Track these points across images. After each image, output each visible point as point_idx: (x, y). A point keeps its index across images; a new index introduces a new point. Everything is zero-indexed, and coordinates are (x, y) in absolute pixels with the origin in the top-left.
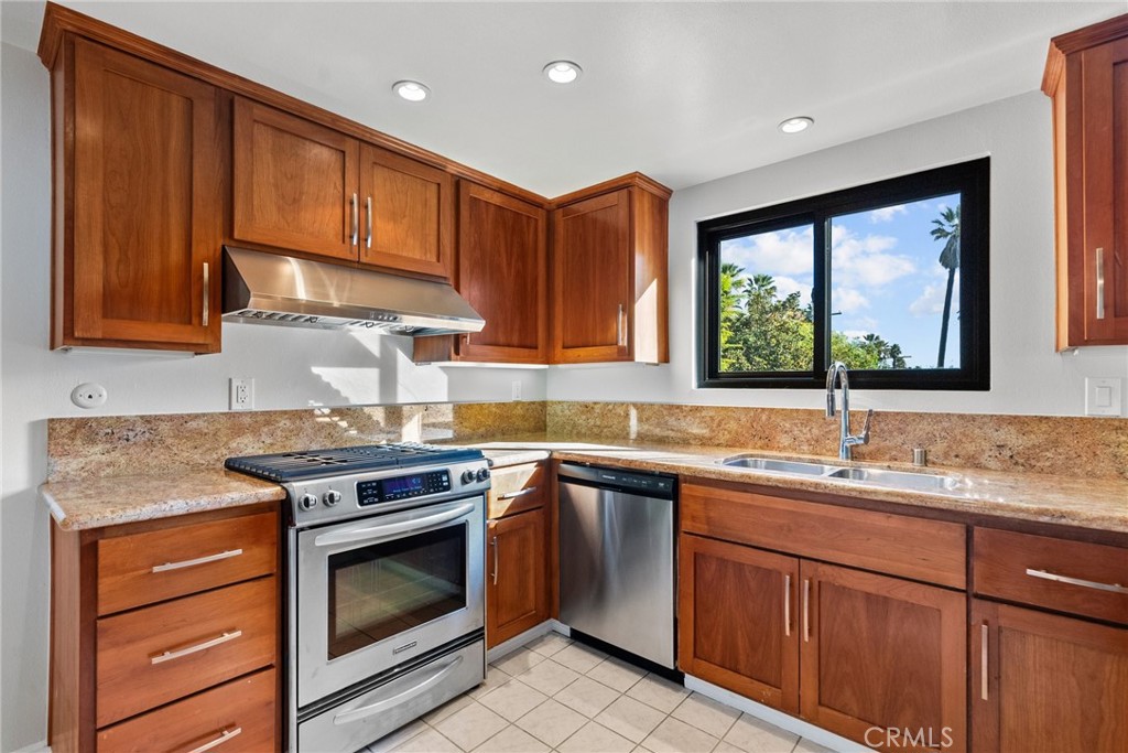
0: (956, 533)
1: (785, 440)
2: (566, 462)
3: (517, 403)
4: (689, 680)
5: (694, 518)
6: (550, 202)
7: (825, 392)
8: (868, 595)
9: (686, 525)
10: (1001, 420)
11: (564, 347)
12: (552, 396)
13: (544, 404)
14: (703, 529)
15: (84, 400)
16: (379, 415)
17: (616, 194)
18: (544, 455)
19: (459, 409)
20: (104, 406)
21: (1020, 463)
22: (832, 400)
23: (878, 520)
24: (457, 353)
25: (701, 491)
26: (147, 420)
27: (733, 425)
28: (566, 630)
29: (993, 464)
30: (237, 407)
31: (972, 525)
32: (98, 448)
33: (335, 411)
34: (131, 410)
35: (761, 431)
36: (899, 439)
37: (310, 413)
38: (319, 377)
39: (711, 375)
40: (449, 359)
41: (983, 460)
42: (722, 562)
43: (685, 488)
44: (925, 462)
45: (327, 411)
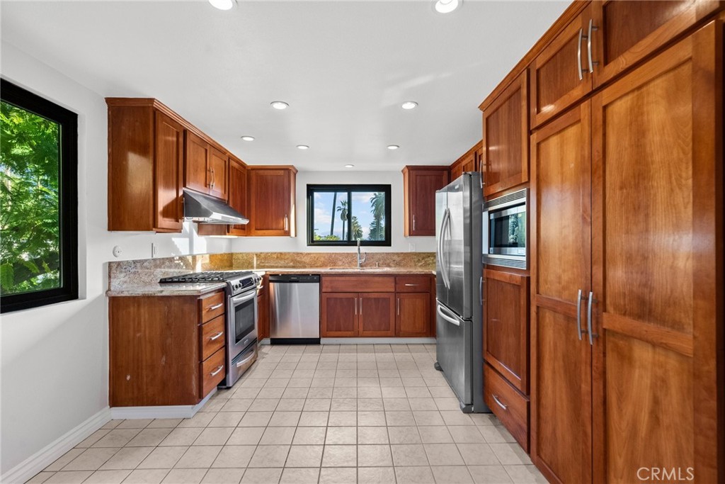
0: (392, 279)
1: (340, 263)
2: (271, 275)
3: (225, 254)
4: (323, 341)
5: (327, 287)
6: (248, 166)
7: (357, 247)
8: (375, 298)
9: (324, 290)
10: (394, 254)
11: (256, 229)
12: (234, 251)
13: (232, 254)
14: (330, 290)
15: (117, 254)
16: (190, 260)
17: (283, 171)
18: (263, 273)
19: (212, 257)
20: (124, 257)
21: (398, 264)
22: (359, 249)
23: (377, 279)
24: (228, 232)
25: (328, 278)
26: (135, 262)
27: (322, 259)
28: (268, 341)
29: (393, 265)
30: (154, 257)
31: (395, 277)
32: (123, 275)
33: (181, 258)
34: (130, 258)
35: (332, 260)
36: (372, 260)
37: (173, 258)
38: (173, 242)
39: (312, 242)
40: (225, 234)
41: (391, 264)
42: (336, 299)
43: (323, 279)
44: (379, 266)
45: (178, 258)
